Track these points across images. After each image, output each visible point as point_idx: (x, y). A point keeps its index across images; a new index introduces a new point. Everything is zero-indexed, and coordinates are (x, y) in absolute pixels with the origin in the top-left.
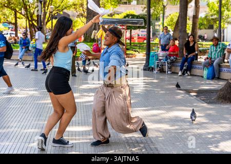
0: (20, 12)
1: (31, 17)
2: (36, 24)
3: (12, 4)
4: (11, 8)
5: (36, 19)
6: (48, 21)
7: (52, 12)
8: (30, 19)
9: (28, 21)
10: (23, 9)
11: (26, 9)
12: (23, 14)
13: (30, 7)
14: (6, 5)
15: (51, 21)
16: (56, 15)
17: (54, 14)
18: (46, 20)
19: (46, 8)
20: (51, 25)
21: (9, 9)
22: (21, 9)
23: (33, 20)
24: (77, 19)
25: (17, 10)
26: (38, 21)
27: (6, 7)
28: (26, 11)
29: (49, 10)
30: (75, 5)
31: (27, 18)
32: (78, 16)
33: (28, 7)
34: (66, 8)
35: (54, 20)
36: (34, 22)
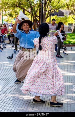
0: (27, 10)
1: (35, 14)
2: (38, 19)
3: (22, 4)
4: (21, 7)
5: (39, 15)
6: (47, 17)
7: (50, 10)
8: (34, 15)
9: (32, 17)
10: (29, 8)
11: (31, 8)
12: (29, 11)
13: (34, 7)
14: (17, 5)
15: (49, 17)
16: (53, 12)
17: (52, 12)
18: (46, 16)
19: (46, 7)
20: (49, 20)
21: (19, 8)
22: (28, 8)
23: (36, 16)
24: (69, 15)
25: (25, 8)
26: (40, 17)
27: (17, 6)
28: (31, 10)
29: (48, 9)
30: (67, 5)
31: (32, 15)
32: (70, 13)
33: (33, 7)
34: (61, 7)
35: (51, 16)
36: (37, 18)
